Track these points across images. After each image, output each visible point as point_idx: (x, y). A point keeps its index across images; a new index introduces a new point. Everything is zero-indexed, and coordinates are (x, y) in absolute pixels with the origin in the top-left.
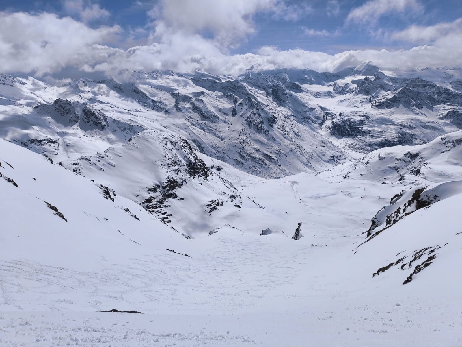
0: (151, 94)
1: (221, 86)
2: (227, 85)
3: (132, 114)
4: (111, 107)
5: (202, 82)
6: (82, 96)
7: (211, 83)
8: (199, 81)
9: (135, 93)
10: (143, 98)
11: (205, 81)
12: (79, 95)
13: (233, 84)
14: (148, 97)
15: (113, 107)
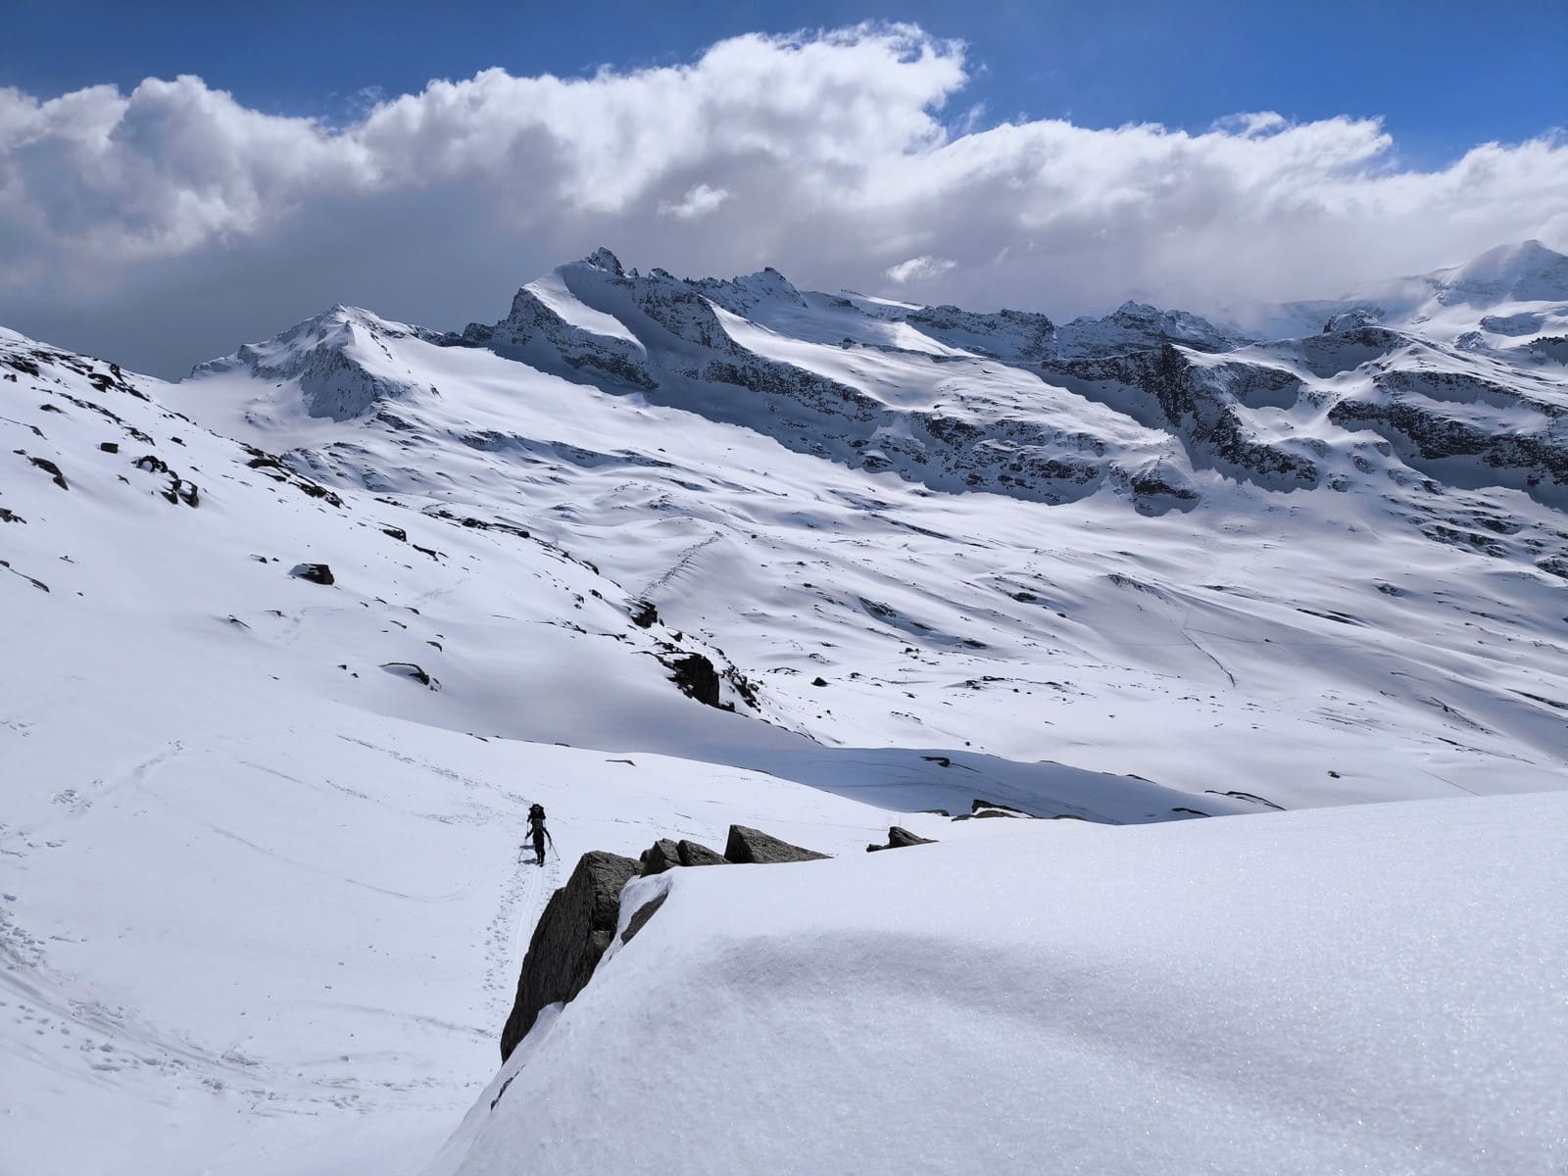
0: (882, 382)
1: (1082, 345)
2: (1120, 340)
3: (914, 528)
4: (682, 484)
5: (974, 328)
6: (406, 421)
7: (1029, 334)
8: (954, 325)
9: (745, 389)
10: (830, 412)
11: (991, 325)
12: (380, 417)
13: (1150, 331)
14: (876, 404)
15: (696, 487)
